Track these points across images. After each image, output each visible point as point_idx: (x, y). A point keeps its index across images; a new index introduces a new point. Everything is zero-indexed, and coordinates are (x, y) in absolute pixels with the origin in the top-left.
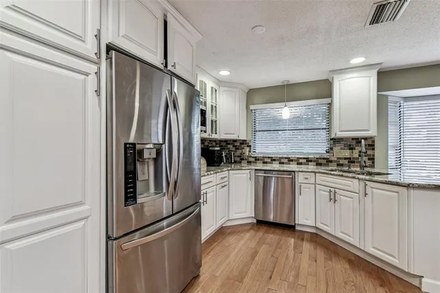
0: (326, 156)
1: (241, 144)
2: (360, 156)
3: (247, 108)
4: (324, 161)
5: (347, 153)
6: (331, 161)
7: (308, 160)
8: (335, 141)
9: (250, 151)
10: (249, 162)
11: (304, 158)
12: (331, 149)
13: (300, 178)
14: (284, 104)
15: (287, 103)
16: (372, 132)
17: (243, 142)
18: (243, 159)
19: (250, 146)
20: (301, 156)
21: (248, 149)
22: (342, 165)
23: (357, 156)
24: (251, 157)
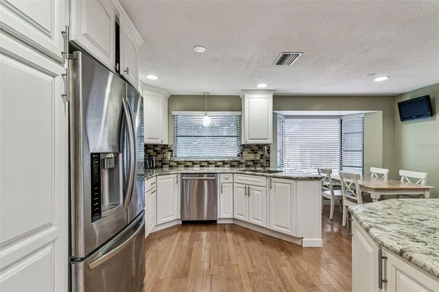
0: (237, 159)
1: (162, 148)
2: (261, 158)
3: (169, 113)
4: (236, 163)
5: (252, 157)
6: (241, 163)
7: (224, 163)
8: (244, 147)
9: (171, 156)
10: (171, 167)
11: (221, 161)
12: (242, 153)
13: (221, 179)
14: (205, 112)
15: (208, 112)
16: (270, 141)
17: (165, 147)
18: (164, 164)
19: (172, 151)
20: (218, 160)
21: (170, 154)
22: (249, 166)
23: (258, 158)
24: (172, 161)
